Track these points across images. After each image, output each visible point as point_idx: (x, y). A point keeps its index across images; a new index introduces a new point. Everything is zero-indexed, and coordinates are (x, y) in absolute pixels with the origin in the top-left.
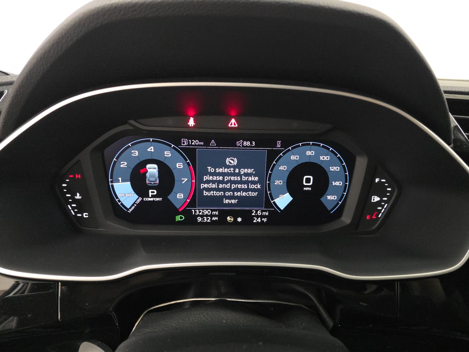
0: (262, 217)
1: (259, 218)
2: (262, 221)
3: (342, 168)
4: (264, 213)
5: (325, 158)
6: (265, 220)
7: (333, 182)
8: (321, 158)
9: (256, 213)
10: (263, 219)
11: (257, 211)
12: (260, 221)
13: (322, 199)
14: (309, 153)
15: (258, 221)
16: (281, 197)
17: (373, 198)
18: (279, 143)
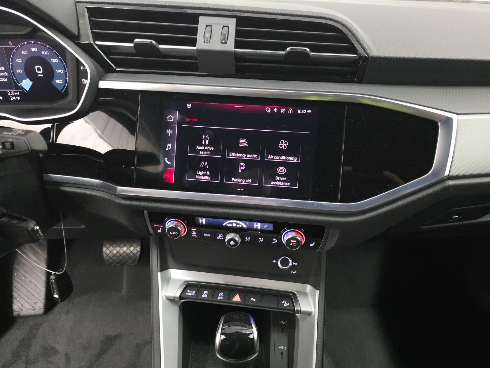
0: (16, 96)
1: (14, 97)
2: (17, 99)
3: (60, 60)
4: (16, 93)
5: (45, 53)
6: (18, 98)
7: (57, 70)
8: (43, 53)
9: (11, 93)
10: (17, 98)
11: (11, 92)
12: (15, 99)
13: (53, 83)
14: (33, 49)
15: (13, 99)
16: (24, 81)
17: (83, 81)
18: (10, 42)
